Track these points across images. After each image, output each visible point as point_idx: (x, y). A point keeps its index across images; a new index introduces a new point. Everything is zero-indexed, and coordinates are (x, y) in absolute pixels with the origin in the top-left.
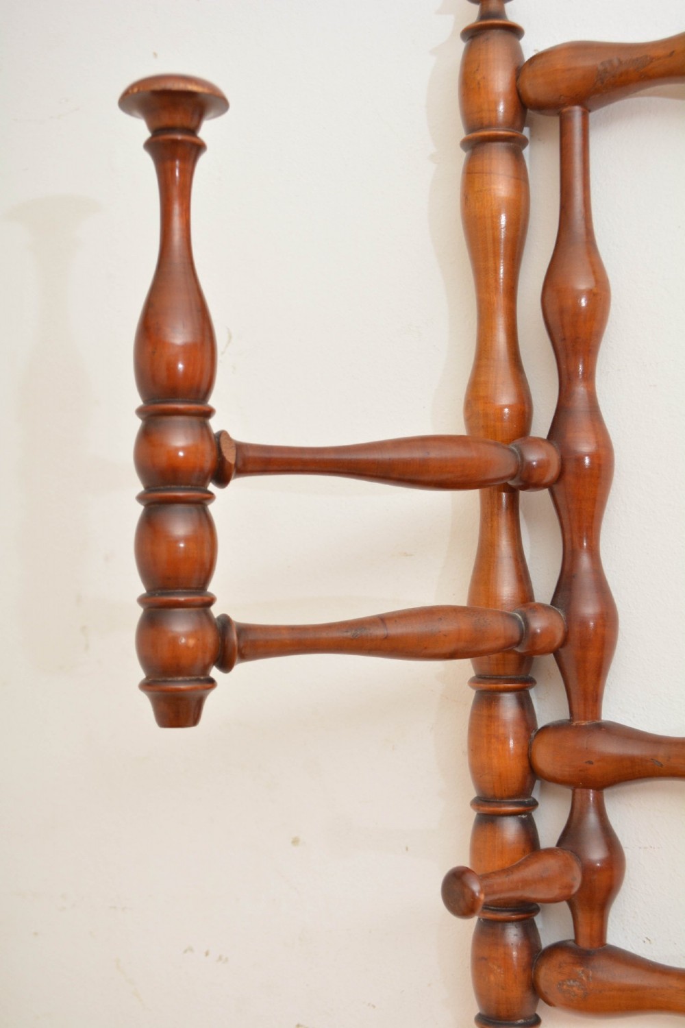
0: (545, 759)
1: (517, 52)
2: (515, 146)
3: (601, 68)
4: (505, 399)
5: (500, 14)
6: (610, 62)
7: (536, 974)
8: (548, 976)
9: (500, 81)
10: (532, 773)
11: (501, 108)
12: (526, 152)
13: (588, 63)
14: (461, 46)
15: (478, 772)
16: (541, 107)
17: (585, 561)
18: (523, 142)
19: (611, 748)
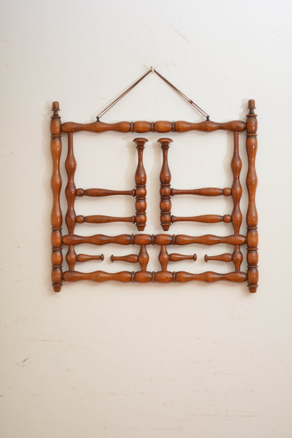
0: (65, 241)
1: (60, 122)
2: (60, 138)
3: (76, 128)
4: (58, 181)
5: (57, 115)
6: (77, 127)
7: (63, 276)
8: (65, 276)
9: (58, 125)
10: (62, 243)
11: (58, 130)
12: (61, 138)
13: (74, 126)
14: (51, 119)
15: (53, 243)
16: (65, 132)
17: (72, 208)
18: (61, 137)
19: (76, 239)
